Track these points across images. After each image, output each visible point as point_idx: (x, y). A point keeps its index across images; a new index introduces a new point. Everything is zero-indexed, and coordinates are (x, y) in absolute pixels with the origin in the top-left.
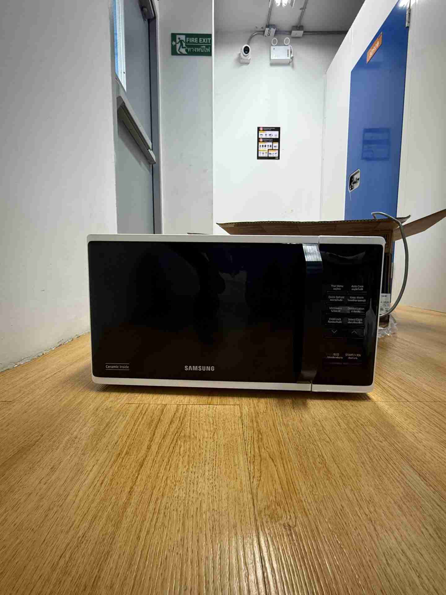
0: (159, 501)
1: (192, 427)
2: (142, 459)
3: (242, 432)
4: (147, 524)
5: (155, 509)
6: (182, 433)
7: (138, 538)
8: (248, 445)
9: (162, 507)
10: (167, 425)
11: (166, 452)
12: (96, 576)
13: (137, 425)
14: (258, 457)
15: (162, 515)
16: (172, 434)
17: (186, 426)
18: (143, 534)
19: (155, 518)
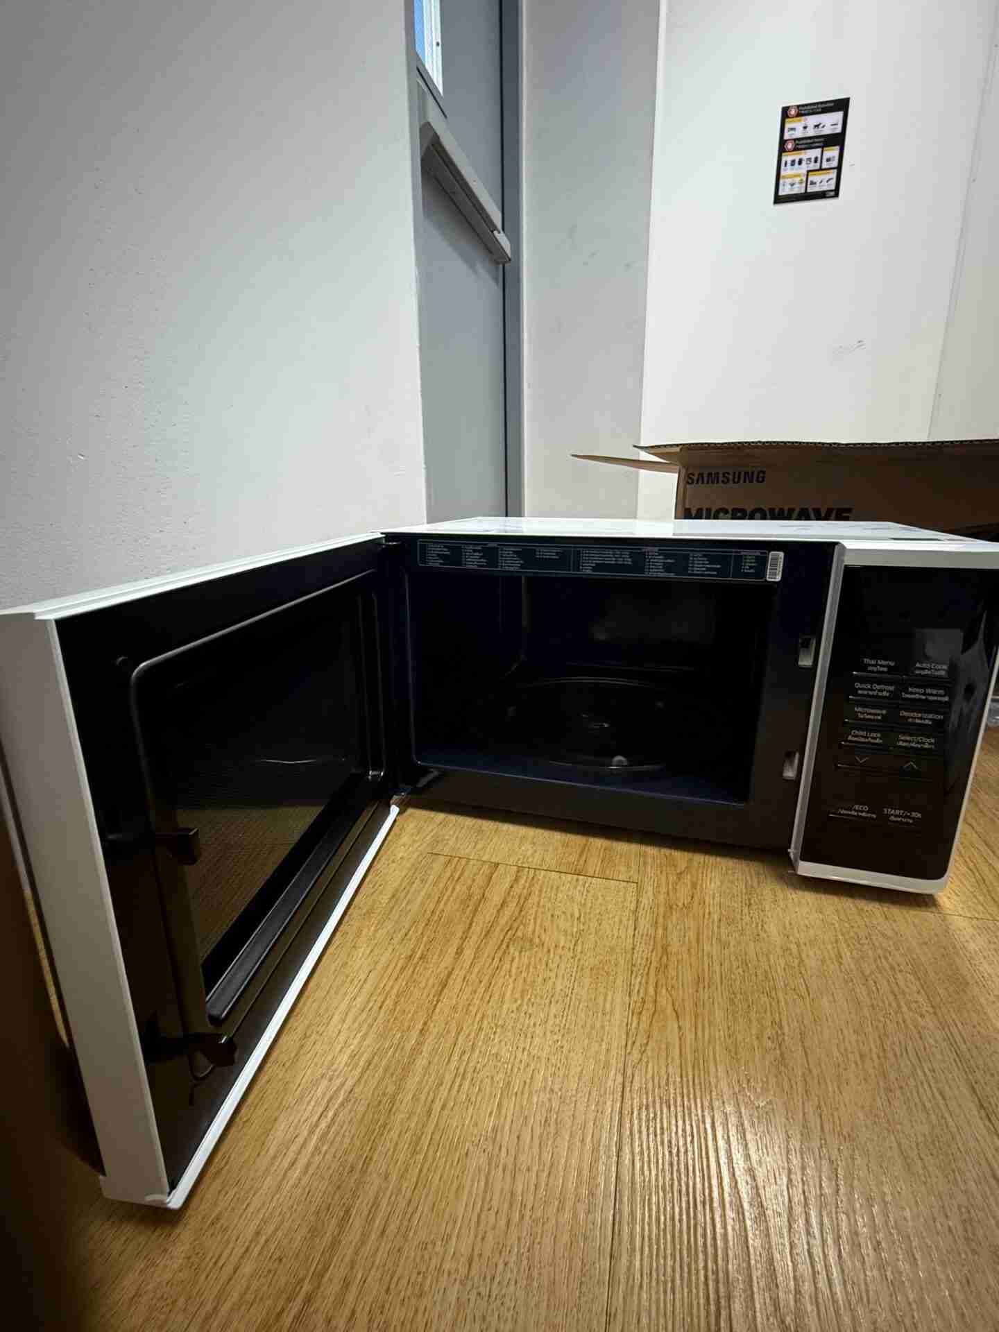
0: (466, 1057)
1: (539, 921)
2: (446, 972)
3: (631, 946)
4: (444, 1092)
5: (457, 1069)
6: (519, 931)
7: (429, 1112)
8: (636, 976)
9: (470, 1070)
10: (495, 911)
11: (487, 965)
12: (366, 1157)
13: (443, 902)
14: (650, 1006)
15: (467, 1082)
16: (502, 930)
17: (529, 917)
18: (437, 1106)
19: (457, 1084)
